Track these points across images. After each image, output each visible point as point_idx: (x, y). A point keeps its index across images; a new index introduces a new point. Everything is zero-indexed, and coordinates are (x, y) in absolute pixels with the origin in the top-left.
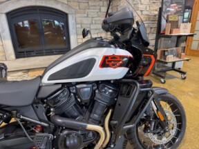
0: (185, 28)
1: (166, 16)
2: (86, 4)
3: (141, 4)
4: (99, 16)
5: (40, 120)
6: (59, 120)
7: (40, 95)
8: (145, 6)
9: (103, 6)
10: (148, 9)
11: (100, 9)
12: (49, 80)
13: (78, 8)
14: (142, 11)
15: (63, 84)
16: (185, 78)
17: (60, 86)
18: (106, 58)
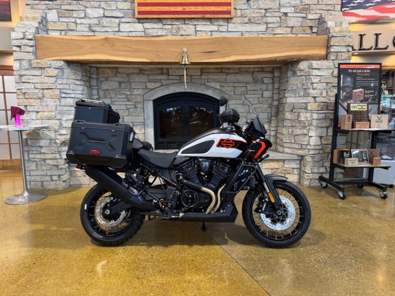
0: (379, 121)
1: (345, 105)
2: (244, 89)
3: (313, 89)
4: (259, 103)
5: (173, 181)
6: (185, 181)
7: (175, 163)
8: (319, 92)
9: (267, 90)
10: (324, 94)
11: (262, 94)
12: (182, 153)
13: (232, 93)
14: (314, 98)
15: (191, 158)
16: (385, 197)
17: (188, 158)
18: (222, 140)
